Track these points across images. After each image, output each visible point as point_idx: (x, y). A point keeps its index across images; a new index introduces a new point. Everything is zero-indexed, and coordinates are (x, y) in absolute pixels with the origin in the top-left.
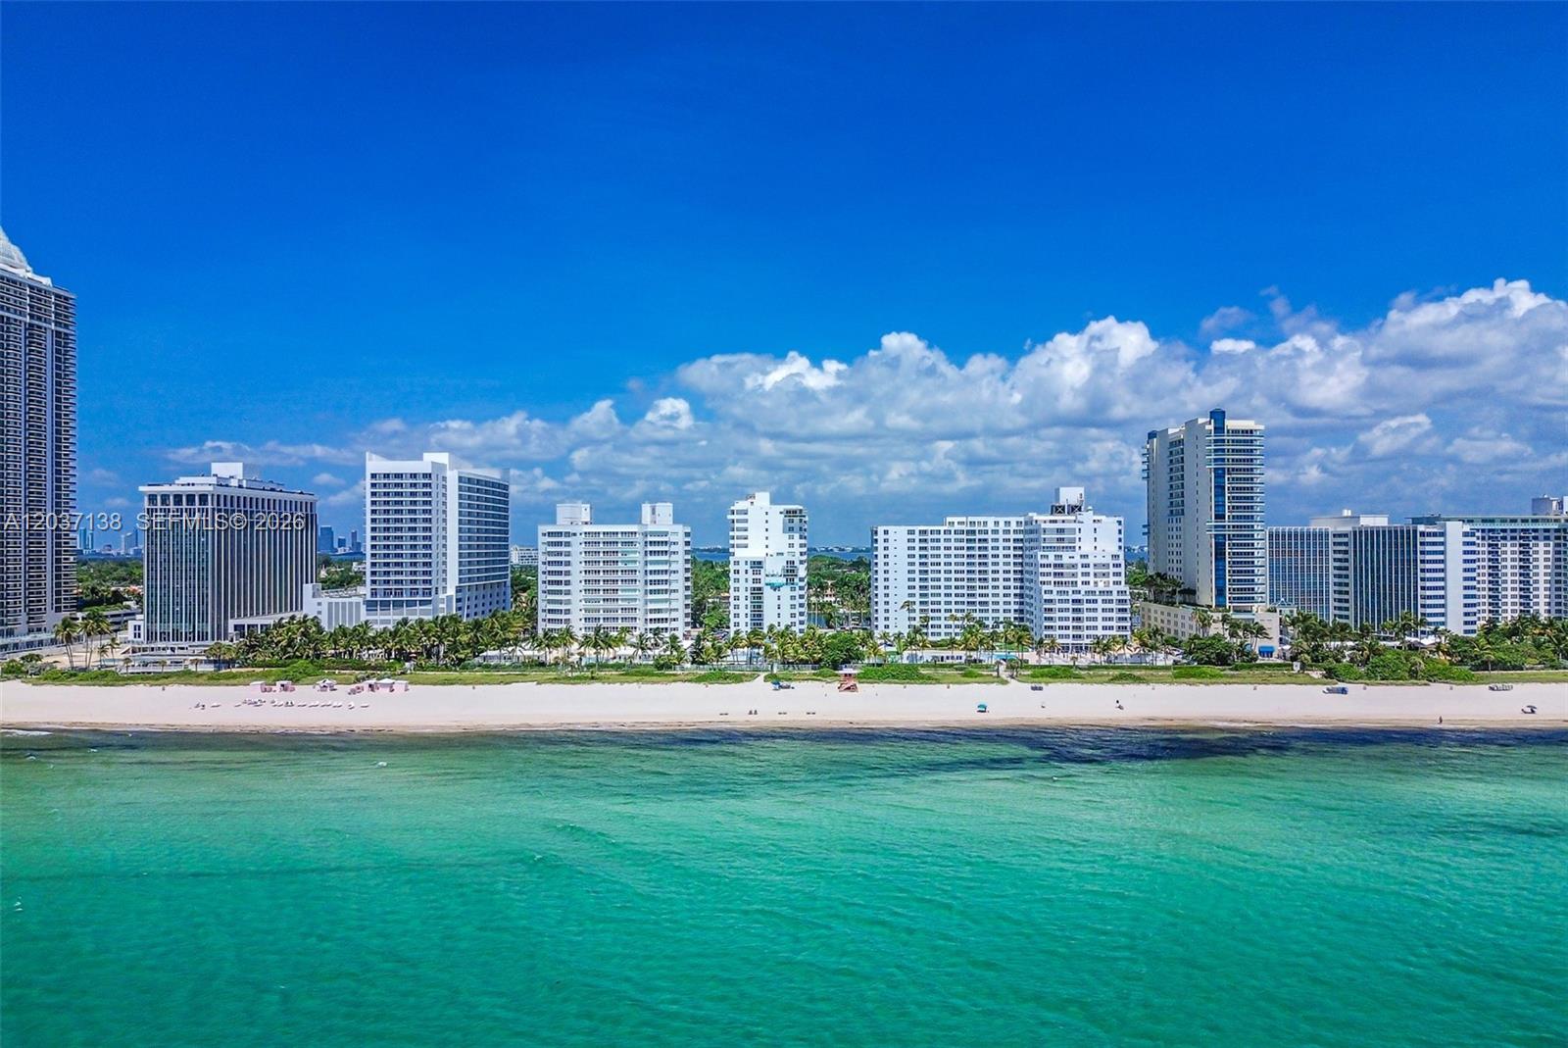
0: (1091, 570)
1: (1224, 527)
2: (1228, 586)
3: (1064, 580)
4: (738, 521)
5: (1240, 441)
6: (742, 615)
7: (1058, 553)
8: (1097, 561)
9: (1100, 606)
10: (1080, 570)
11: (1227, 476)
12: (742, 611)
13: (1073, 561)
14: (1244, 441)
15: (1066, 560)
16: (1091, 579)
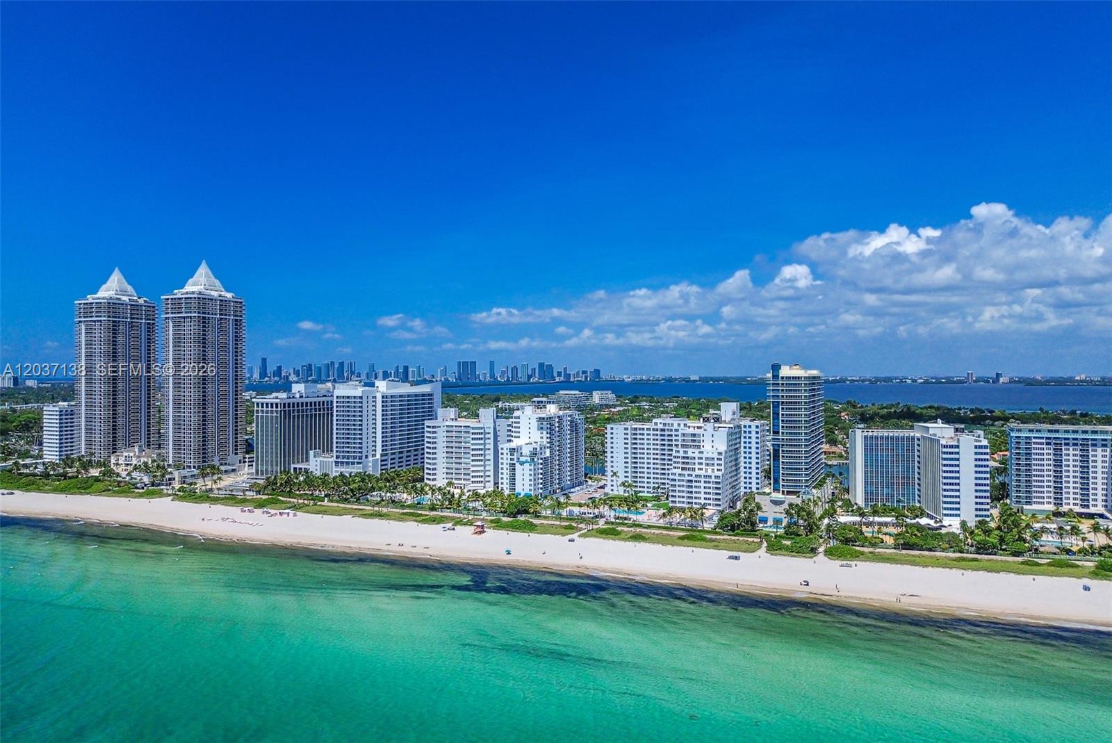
0: (703, 461)
1: (779, 439)
2: (781, 478)
3: (687, 466)
4: (515, 423)
5: (791, 384)
6: (505, 478)
7: (686, 450)
8: (708, 456)
9: (702, 485)
10: (697, 461)
11: (780, 407)
12: (505, 476)
13: (693, 455)
14: (794, 384)
15: (690, 454)
16: (703, 467)
